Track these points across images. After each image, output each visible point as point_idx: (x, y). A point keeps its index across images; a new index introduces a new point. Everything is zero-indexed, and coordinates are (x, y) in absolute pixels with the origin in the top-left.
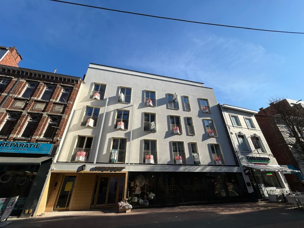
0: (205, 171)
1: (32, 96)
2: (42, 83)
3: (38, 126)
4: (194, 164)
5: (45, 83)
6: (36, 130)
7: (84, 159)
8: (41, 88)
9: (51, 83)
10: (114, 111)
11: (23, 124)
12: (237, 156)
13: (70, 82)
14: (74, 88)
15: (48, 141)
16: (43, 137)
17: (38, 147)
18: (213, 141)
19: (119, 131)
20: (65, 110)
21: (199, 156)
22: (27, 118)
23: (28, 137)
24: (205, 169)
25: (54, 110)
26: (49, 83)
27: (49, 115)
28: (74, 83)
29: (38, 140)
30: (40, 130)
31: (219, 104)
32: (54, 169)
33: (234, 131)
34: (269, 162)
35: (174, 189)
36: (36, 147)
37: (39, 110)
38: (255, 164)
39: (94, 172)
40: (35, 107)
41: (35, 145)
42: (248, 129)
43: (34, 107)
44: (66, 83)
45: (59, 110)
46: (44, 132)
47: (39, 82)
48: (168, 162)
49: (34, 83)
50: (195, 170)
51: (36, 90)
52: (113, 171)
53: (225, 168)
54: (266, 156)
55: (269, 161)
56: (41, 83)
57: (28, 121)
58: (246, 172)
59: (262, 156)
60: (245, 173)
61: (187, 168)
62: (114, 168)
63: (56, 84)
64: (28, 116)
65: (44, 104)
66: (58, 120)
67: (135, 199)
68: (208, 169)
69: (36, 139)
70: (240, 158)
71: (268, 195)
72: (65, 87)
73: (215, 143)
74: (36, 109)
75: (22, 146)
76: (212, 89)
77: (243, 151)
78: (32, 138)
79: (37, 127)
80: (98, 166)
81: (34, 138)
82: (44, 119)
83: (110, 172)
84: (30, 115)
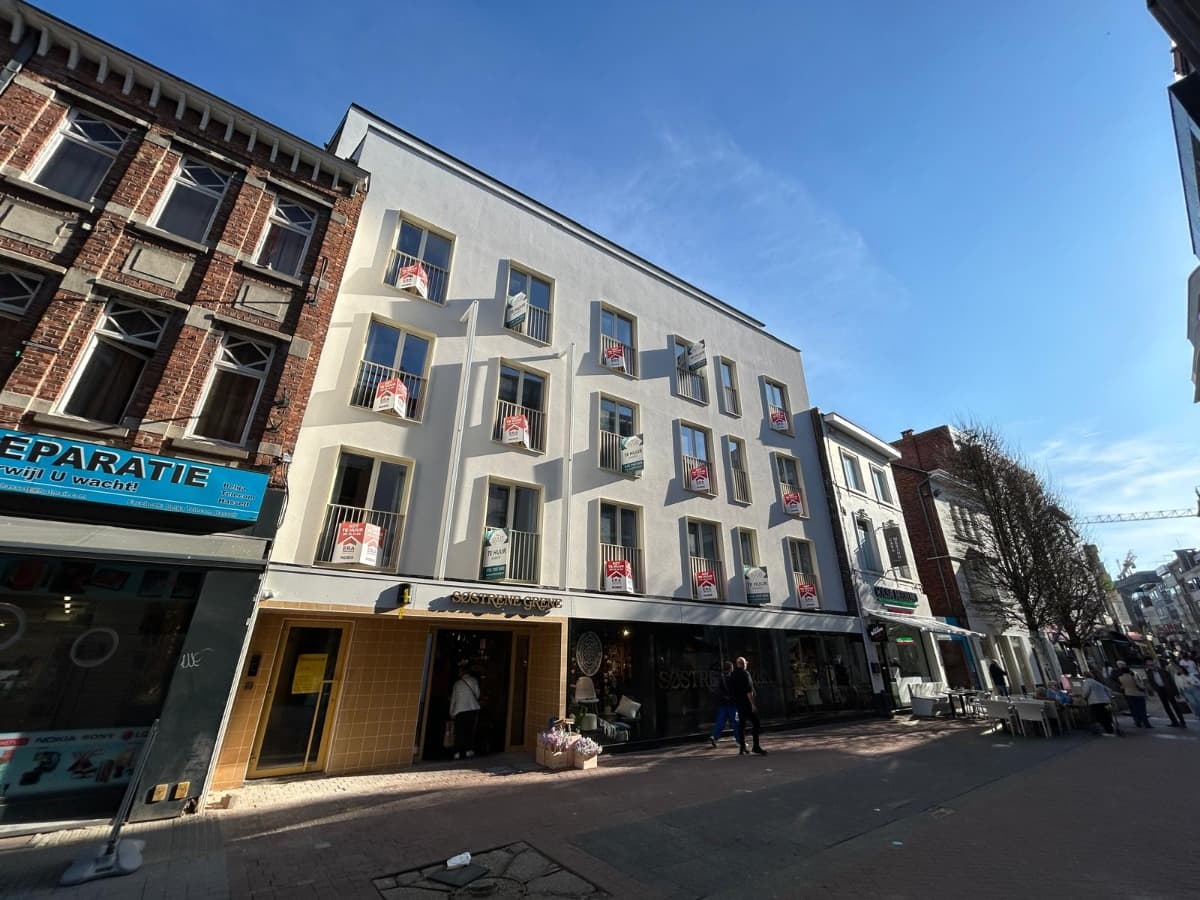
0: (782, 626)
1: (109, 199)
2: (162, 141)
3: (167, 372)
4: (746, 602)
5: (175, 145)
6: (155, 388)
7: (374, 557)
8: (159, 167)
9: (213, 154)
10: (491, 363)
11: (75, 346)
12: (854, 583)
13: (314, 178)
14: (335, 216)
15: (228, 459)
16: (196, 433)
17: (194, 480)
18: (795, 530)
19: (513, 455)
20: (301, 319)
21: (766, 576)
22: (91, 316)
23: (116, 421)
24: (783, 619)
25: (242, 303)
26: (201, 148)
27: (219, 325)
28: (330, 189)
29: (174, 444)
30: (177, 393)
31: (815, 410)
32: (274, 595)
33: (849, 505)
34: (915, 607)
35: (692, 684)
36: (188, 481)
37: (161, 286)
38: (890, 610)
39: (447, 615)
40: (134, 261)
41: (179, 469)
42: (879, 503)
43: (129, 262)
44: (288, 178)
45: (267, 308)
46: (198, 408)
47: (145, 130)
48: (676, 592)
49: (109, 123)
50: (761, 620)
51: (131, 170)
52: (517, 616)
53: (827, 620)
54: (909, 589)
55: (916, 603)
56: (154, 136)
57: (98, 335)
58: (872, 634)
59: (902, 588)
60: (869, 635)
61: (739, 615)
62: (521, 601)
63: (242, 166)
64: (96, 302)
65: (185, 260)
66: (264, 359)
67: (590, 720)
68: (790, 621)
69: (164, 438)
70: (861, 589)
71: (912, 697)
72: (285, 198)
73: (802, 536)
74: (140, 276)
75: (107, 470)
76: (799, 351)
77: (868, 571)
78: (142, 428)
79: (161, 374)
80: (462, 591)
81: (150, 434)
82: (193, 338)
83: (507, 617)
84: (107, 299)
